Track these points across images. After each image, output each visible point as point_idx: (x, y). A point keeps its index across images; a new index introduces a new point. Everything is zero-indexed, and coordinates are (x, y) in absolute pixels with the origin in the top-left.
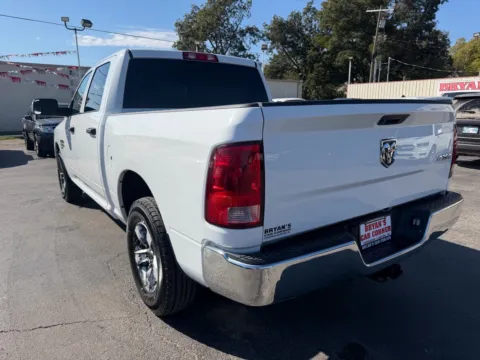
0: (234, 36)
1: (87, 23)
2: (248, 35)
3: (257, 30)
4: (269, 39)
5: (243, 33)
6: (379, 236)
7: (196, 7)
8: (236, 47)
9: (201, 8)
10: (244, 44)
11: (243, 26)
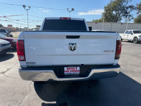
0: (124, 9)
1: (73, 9)
2: (129, 8)
3: (133, 7)
4: (138, 9)
5: (127, 8)
6: (73, 72)
7: (112, 1)
8: (124, 12)
9: (113, 1)
10: (127, 11)
11: (128, 6)
